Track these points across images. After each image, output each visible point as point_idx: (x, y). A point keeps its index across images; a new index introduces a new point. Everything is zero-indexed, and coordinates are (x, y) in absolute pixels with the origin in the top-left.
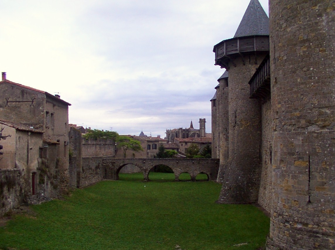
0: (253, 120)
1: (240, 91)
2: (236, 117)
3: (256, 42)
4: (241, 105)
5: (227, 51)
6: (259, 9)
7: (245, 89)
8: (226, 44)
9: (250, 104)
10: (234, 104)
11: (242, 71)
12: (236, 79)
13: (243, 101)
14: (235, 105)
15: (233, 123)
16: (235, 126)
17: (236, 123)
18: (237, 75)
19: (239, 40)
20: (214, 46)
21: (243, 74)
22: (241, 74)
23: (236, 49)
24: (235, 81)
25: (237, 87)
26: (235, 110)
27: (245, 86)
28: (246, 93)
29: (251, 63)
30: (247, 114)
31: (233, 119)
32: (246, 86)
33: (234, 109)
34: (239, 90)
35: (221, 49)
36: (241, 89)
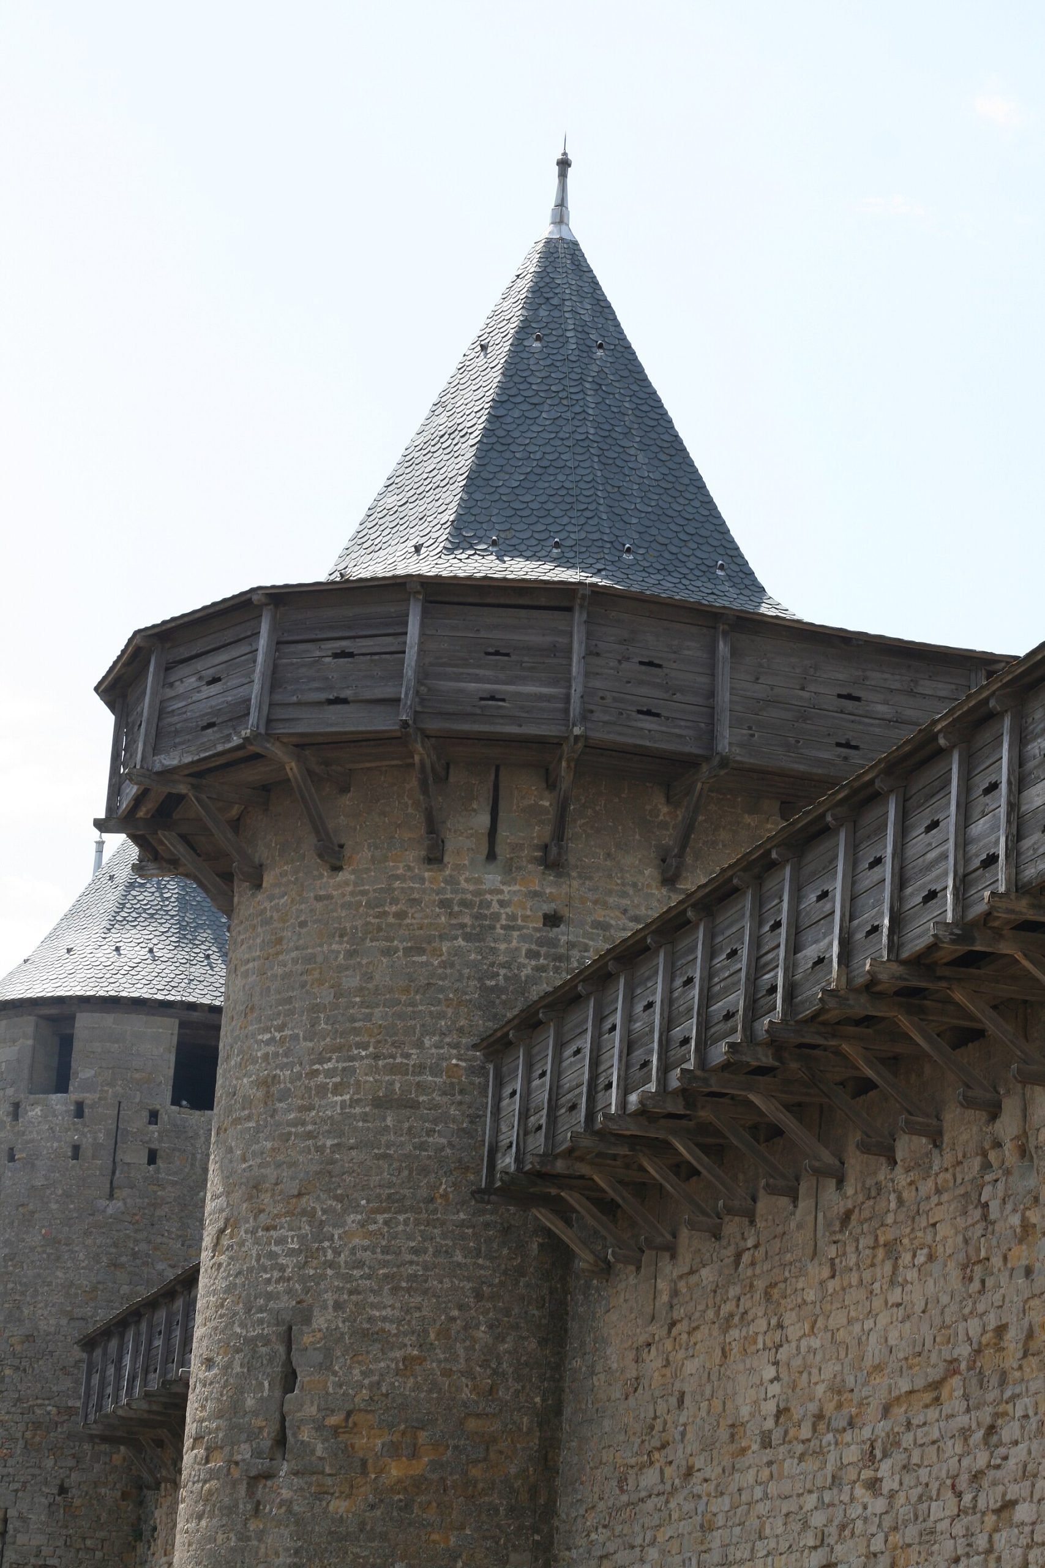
0: (472, 1424)
1: (365, 1118)
2: (289, 1380)
3: (591, 653)
4: (360, 1264)
5: (278, 697)
6: (600, 353)
7: (414, 1105)
8: (273, 629)
9: (459, 1257)
10: (282, 1241)
11: (401, 915)
12: (325, 996)
13: (380, 1218)
14: (291, 1253)
15: (252, 1435)
16: (268, 1476)
17: (281, 1441)
18: (340, 947)
19: (425, 614)
20: (136, 633)
21: (408, 951)
22: (388, 952)
23: (387, 692)
24: (315, 1008)
25: (330, 1073)
26: (286, 1303)
27: (421, 1068)
28: (422, 1146)
29: (502, 850)
30: (421, 1360)
31: (250, 1402)
32: (435, 1071)
33: (270, 1296)
34: (354, 1103)
35: (210, 673)
36: (379, 1103)
